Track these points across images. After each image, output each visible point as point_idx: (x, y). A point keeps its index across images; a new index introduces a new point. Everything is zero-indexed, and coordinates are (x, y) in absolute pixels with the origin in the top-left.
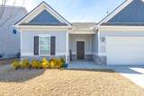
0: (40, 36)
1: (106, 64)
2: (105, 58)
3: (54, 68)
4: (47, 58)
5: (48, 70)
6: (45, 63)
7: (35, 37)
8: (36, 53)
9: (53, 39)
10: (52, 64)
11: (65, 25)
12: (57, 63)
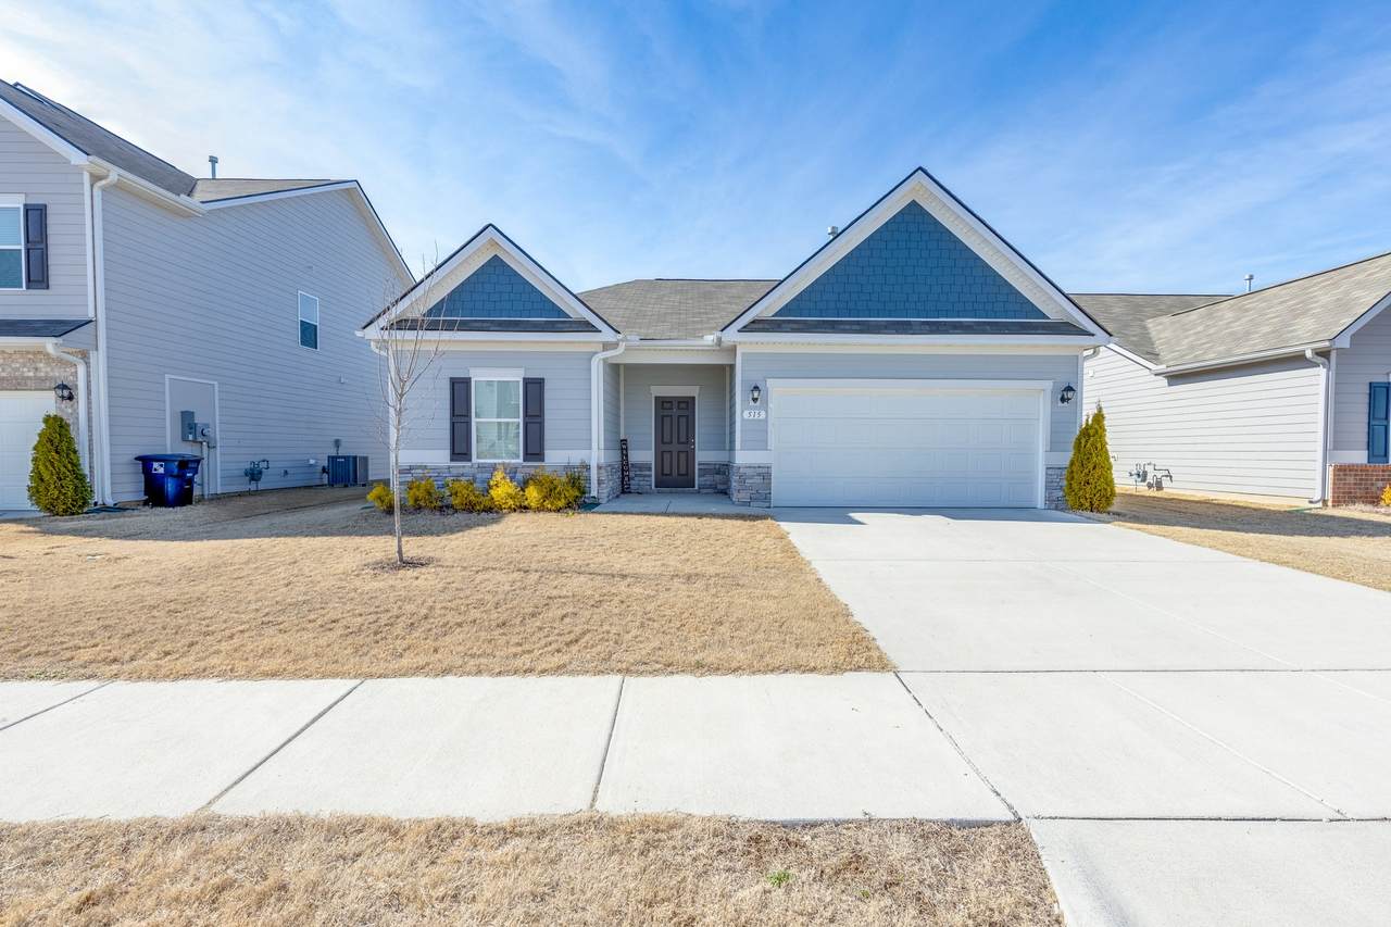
0: (478, 376)
1: (767, 498)
2: (765, 474)
3: (540, 509)
4: (511, 473)
5: (514, 516)
6: (502, 490)
7: (454, 382)
8: (460, 450)
9: (534, 389)
10: (533, 494)
11: (586, 327)
12: (550, 492)
